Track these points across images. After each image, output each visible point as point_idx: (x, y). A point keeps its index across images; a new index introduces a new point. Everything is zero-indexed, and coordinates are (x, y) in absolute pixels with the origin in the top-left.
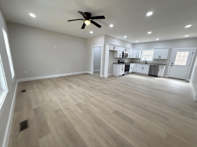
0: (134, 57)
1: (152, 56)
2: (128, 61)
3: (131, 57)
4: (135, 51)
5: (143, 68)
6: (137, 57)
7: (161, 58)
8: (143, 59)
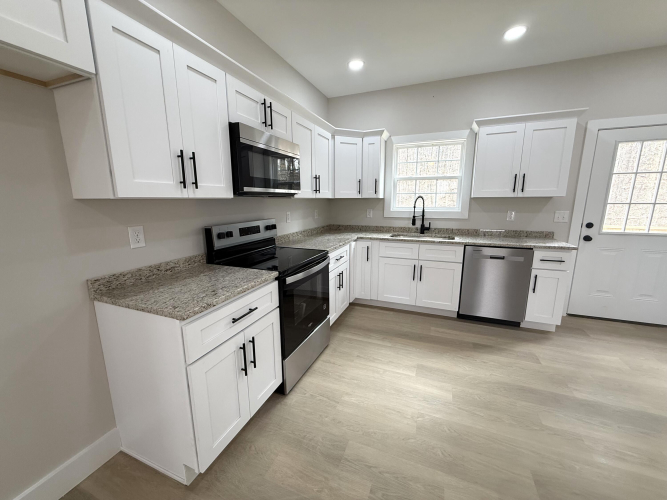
0: (348, 192)
1: (455, 184)
2: (311, 224)
3: (326, 193)
4: (349, 147)
5: (417, 273)
6: (368, 193)
7: (530, 192)
8: (401, 204)
